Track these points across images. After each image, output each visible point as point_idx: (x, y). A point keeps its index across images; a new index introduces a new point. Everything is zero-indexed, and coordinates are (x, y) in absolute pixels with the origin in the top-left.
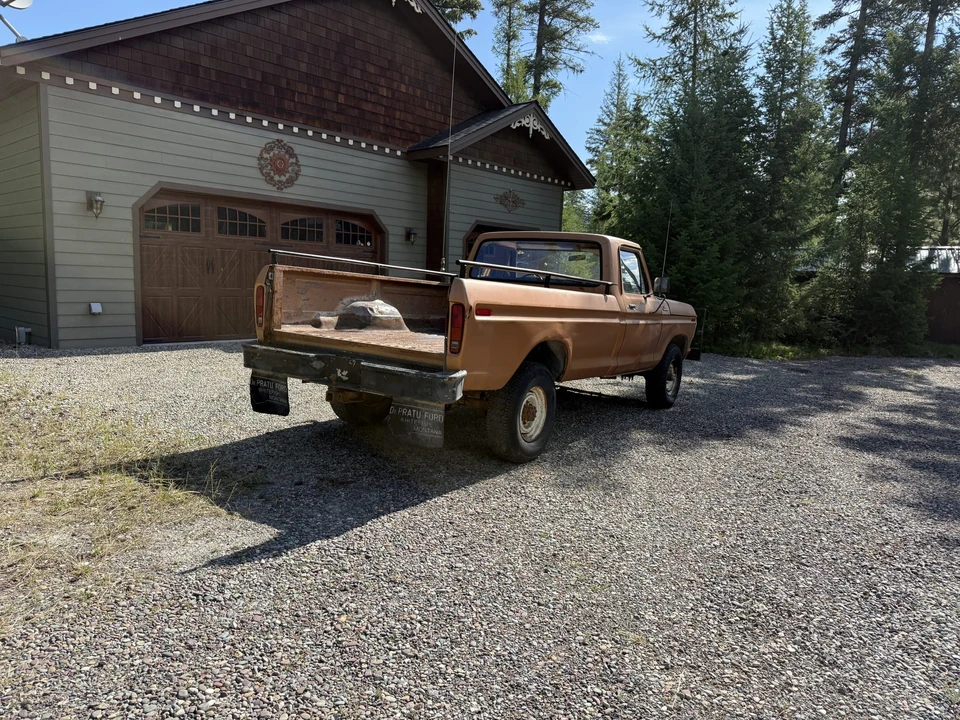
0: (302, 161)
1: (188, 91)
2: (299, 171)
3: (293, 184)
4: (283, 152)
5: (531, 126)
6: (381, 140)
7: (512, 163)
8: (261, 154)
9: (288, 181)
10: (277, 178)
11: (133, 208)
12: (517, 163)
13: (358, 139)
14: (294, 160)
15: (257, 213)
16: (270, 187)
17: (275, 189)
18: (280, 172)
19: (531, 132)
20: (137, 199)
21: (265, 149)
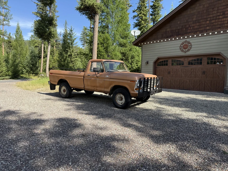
0: (192, 44)
1: (165, 37)
2: (191, 47)
8: (181, 46)
9: (188, 50)
10: (185, 50)
11: (153, 62)
13: (214, 32)
14: (190, 45)
15: (181, 59)
16: (183, 53)
18: (185, 48)
21: (182, 44)
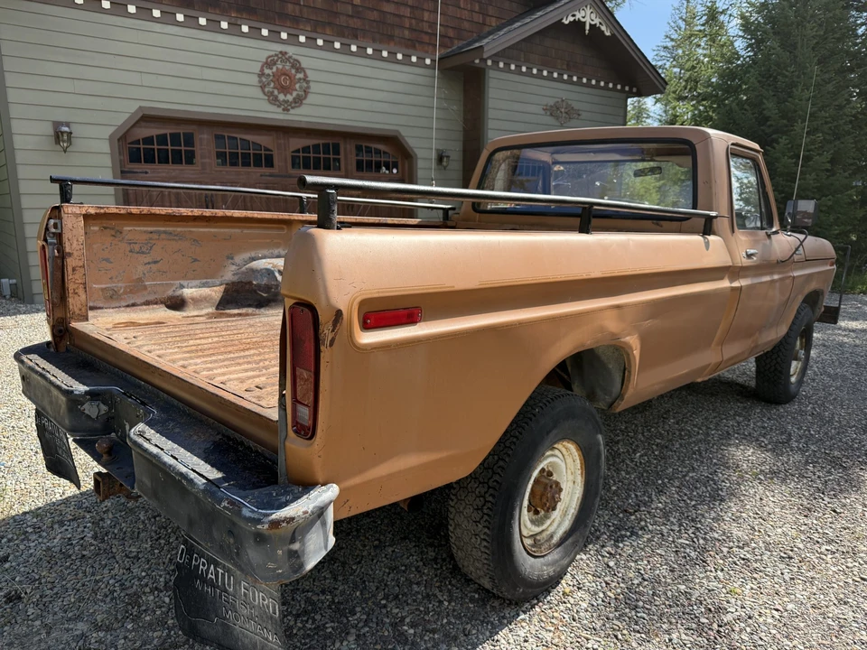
0: (311, 75)
2: (308, 87)
3: (301, 103)
4: (288, 66)
5: (588, 21)
6: (407, 47)
7: (565, 67)
8: (262, 70)
9: (295, 101)
10: (281, 97)
11: (111, 138)
12: (571, 67)
13: (378, 46)
14: (300, 76)
15: (263, 140)
16: (274, 108)
17: (280, 110)
18: (285, 90)
19: (587, 27)
20: (115, 128)
21: (266, 63)
